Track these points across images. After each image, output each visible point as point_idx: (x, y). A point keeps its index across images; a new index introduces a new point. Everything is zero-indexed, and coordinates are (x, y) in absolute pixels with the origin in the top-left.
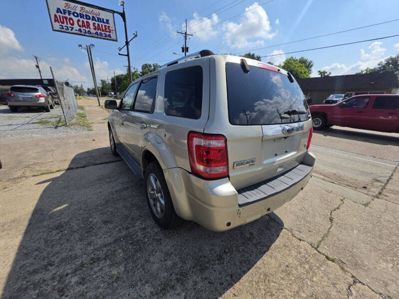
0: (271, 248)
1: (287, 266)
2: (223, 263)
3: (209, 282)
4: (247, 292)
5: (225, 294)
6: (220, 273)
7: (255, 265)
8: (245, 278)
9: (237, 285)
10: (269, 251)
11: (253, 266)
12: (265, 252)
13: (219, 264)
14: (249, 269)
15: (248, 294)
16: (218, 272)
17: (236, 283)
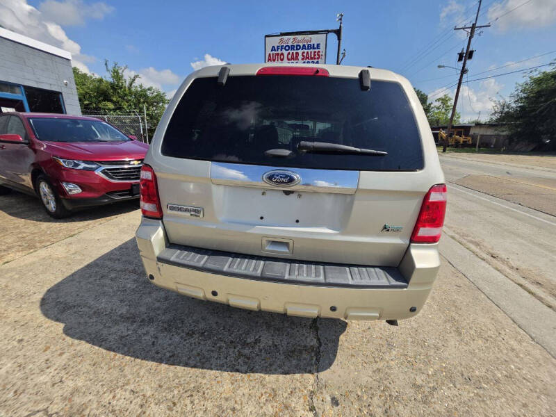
0: (252, 374)
1: (234, 410)
2: (185, 340)
3: (154, 342)
4: (160, 380)
5: (147, 362)
6: (170, 345)
7: (205, 370)
8: (180, 369)
9: (164, 366)
10: (244, 375)
11: (203, 368)
12: (237, 371)
13: (182, 338)
14: (195, 366)
15: (157, 382)
16: (170, 342)
17: (166, 363)
